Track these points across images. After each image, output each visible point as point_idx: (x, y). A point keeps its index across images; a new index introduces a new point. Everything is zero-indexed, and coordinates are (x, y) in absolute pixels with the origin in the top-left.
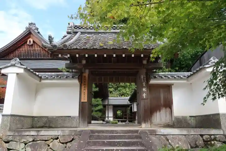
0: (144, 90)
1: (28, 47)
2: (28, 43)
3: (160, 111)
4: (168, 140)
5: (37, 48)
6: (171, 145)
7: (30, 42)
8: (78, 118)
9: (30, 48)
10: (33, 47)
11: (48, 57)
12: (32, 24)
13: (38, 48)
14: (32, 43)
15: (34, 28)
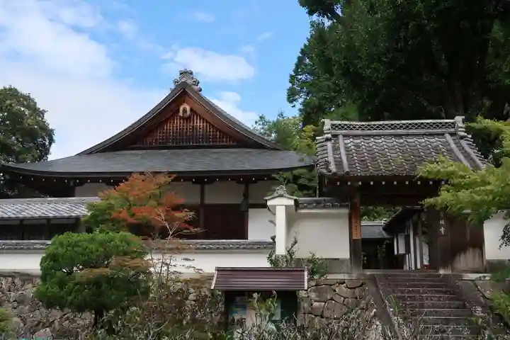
0: (442, 222)
1: (180, 123)
2: (181, 114)
3: (465, 253)
4: (477, 286)
5: (199, 124)
6: (481, 292)
7: (185, 111)
8: (349, 261)
9: (185, 125)
10: (190, 122)
11: (223, 141)
12: (186, 73)
13: (202, 124)
14: (189, 112)
15: (190, 82)
